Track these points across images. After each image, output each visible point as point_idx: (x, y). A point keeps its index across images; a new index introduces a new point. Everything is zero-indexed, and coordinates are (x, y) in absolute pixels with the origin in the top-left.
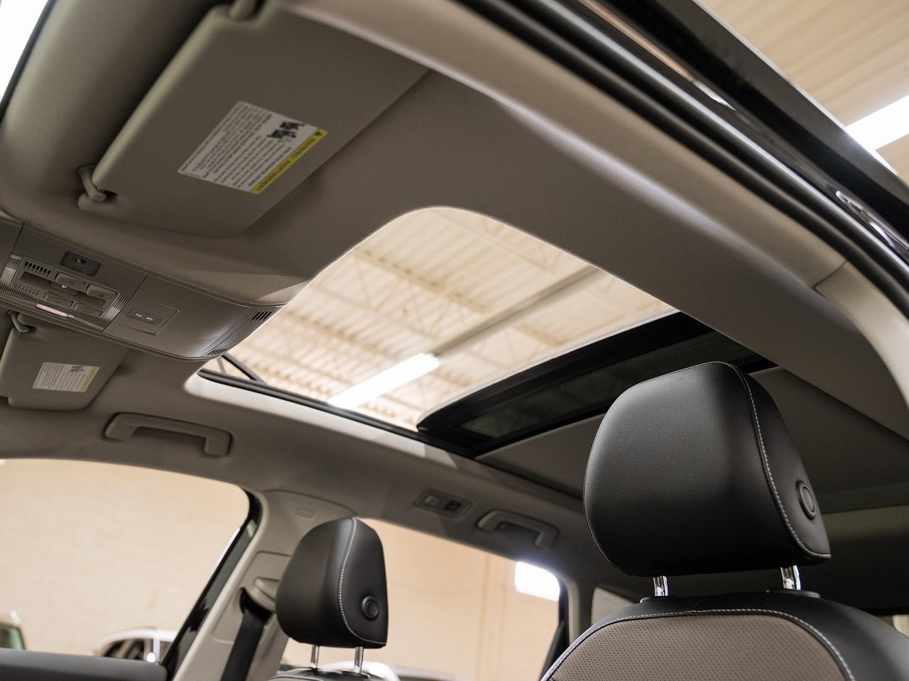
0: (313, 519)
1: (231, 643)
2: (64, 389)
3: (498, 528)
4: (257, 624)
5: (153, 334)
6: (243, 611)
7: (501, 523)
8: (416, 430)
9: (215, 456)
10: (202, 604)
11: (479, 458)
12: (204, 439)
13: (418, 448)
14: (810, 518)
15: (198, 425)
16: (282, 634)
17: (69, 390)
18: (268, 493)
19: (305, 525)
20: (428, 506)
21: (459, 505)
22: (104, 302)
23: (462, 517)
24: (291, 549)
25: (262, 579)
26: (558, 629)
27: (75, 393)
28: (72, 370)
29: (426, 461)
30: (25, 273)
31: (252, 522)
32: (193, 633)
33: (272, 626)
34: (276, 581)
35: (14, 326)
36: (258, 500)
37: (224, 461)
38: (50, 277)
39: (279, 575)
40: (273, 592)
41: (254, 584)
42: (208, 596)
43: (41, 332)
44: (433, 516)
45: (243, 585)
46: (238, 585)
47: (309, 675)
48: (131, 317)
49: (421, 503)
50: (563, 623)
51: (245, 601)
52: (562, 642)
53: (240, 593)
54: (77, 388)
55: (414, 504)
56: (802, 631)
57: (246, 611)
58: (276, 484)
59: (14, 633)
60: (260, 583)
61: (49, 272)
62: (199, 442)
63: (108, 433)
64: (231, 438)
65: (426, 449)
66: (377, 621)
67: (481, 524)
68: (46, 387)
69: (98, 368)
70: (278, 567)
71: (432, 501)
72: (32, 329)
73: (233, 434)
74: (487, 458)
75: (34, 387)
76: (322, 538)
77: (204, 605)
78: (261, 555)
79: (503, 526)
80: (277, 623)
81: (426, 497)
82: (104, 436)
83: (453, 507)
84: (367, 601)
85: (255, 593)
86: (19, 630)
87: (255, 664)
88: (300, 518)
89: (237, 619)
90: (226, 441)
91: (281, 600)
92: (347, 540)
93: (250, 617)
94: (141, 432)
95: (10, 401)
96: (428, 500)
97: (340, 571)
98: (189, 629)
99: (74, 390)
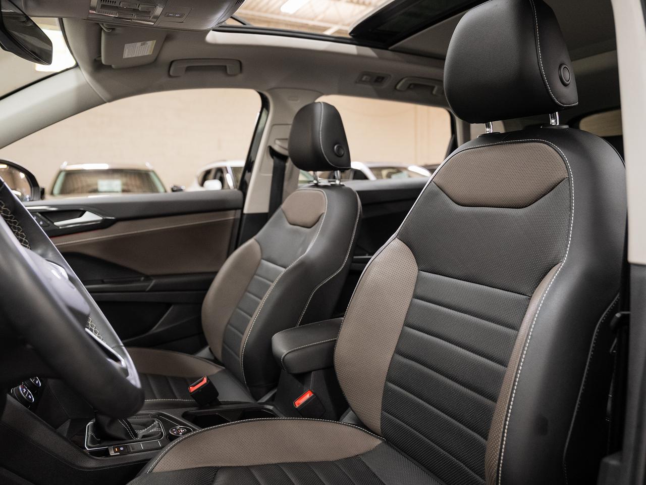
0: (299, 101)
1: (270, 175)
2: (140, 55)
3: (409, 88)
4: (282, 163)
5: (182, 22)
6: (273, 157)
7: (411, 84)
8: (349, 37)
9: (234, 75)
10: (249, 159)
11: (390, 48)
12: (225, 67)
13: (352, 49)
14: (565, 85)
15: (219, 59)
16: (296, 168)
17: (143, 55)
18: (270, 91)
19: (296, 106)
20: (365, 82)
21: (383, 78)
22: (150, 12)
23: (386, 85)
24: (290, 121)
25: (279, 139)
26: (452, 138)
27: (146, 56)
28: (142, 45)
29: (358, 56)
30: (102, 5)
31: (264, 110)
32: (249, 173)
33: (289, 164)
34: (286, 139)
35: (102, 29)
36: (265, 95)
37: (240, 77)
38: (117, 4)
39: (287, 136)
40: (286, 145)
41: (275, 143)
42: (252, 155)
43: (118, 30)
44: (369, 87)
45: (269, 145)
46: (266, 146)
47: (314, 187)
48: (167, 16)
49: (360, 81)
50: (454, 136)
51: (273, 152)
52: (454, 146)
53: (269, 149)
54: (147, 53)
55: (356, 82)
56: (552, 149)
57: (275, 157)
58: (273, 84)
59: (152, 174)
60: (278, 142)
61: (115, 2)
62: (224, 68)
63: (171, 73)
64: (240, 63)
65: (357, 49)
66: (343, 157)
67: (398, 87)
68: (130, 56)
69: (155, 41)
70: (286, 132)
71: (366, 78)
72: (113, 29)
73: (242, 61)
74: (396, 47)
75: (124, 57)
76: (306, 114)
77: (251, 160)
78: (275, 127)
79: (412, 87)
80: (292, 163)
81: (362, 77)
82: (170, 76)
83: (380, 80)
84: (337, 147)
85: (276, 148)
86: (153, 172)
87: (285, 183)
88: (292, 102)
89: (270, 162)
90: (238, 65)
91: (290, 149)
92: (320, 113)
93: (277, 161)
94: (188, 69)
95: (113, 66)
96: (364, 78)
97: (319, 133)
98: (247, 172)
99: (145, 54)
